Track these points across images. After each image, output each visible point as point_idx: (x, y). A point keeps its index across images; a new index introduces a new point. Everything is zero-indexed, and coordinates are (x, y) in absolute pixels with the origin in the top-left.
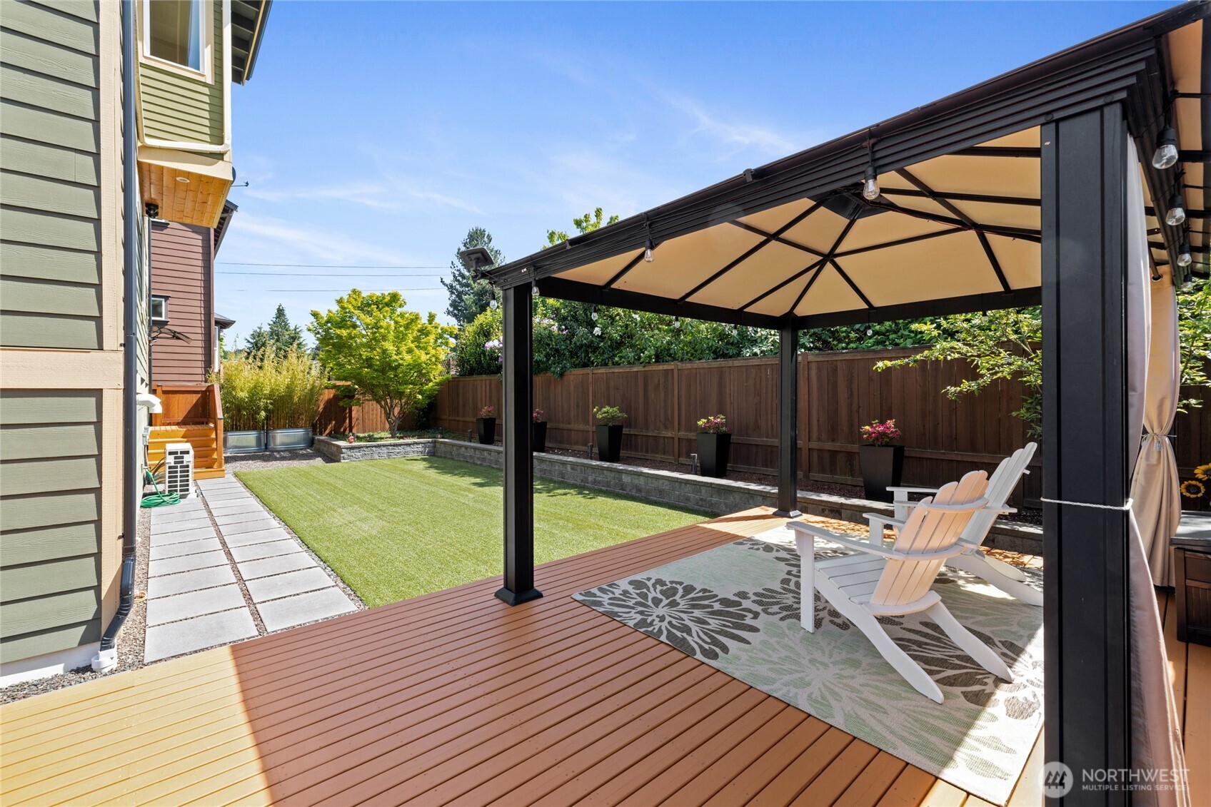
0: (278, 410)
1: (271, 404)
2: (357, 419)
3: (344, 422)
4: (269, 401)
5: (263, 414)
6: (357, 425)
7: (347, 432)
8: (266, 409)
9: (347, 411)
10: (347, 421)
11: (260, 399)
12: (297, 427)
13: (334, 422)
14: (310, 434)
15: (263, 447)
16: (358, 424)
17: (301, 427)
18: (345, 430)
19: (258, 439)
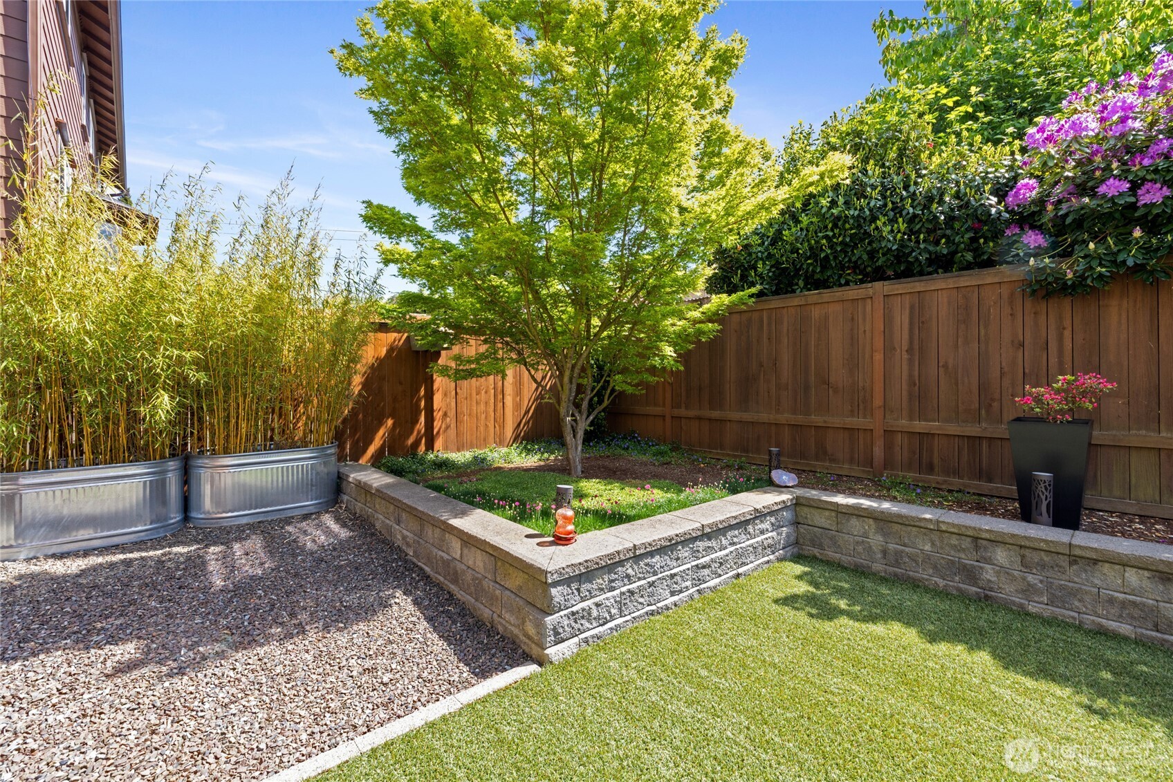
0: (227, 388)
1: (200, 365)
2: (445, 414)
3: (415, 421)
4: (188, 355)
5: (164, 403)
6: (445, 431)
7: (422, 447)
8: (179, 385)
9: (422, 392)
10: (422, 419)
11: (153, 345)
12: (288, 443)
13: (390, 422)
14: (333, 466)
15: (175, 517)
16: (448, 427)
17: (304, 444)
18: (417, 444)
19: (157, 490)
